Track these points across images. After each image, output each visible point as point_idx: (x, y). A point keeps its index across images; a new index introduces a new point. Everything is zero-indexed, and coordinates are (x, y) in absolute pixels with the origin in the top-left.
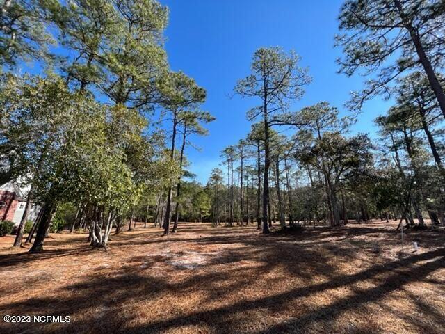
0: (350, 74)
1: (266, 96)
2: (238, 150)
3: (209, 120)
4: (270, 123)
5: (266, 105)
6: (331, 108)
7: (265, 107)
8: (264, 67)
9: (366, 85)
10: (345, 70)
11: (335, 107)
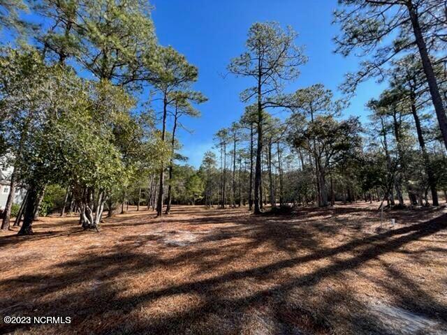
0: (346, 54)
1: (260, 76)
2: (231, 132)
3: (201, 101)
4: (263, 104)
5: (260, 86)
6: (325, 91)
7: (259, 88)
8: (259, 44)
9: (362, 67)
10: (341, 50)
11: (329, 89)
